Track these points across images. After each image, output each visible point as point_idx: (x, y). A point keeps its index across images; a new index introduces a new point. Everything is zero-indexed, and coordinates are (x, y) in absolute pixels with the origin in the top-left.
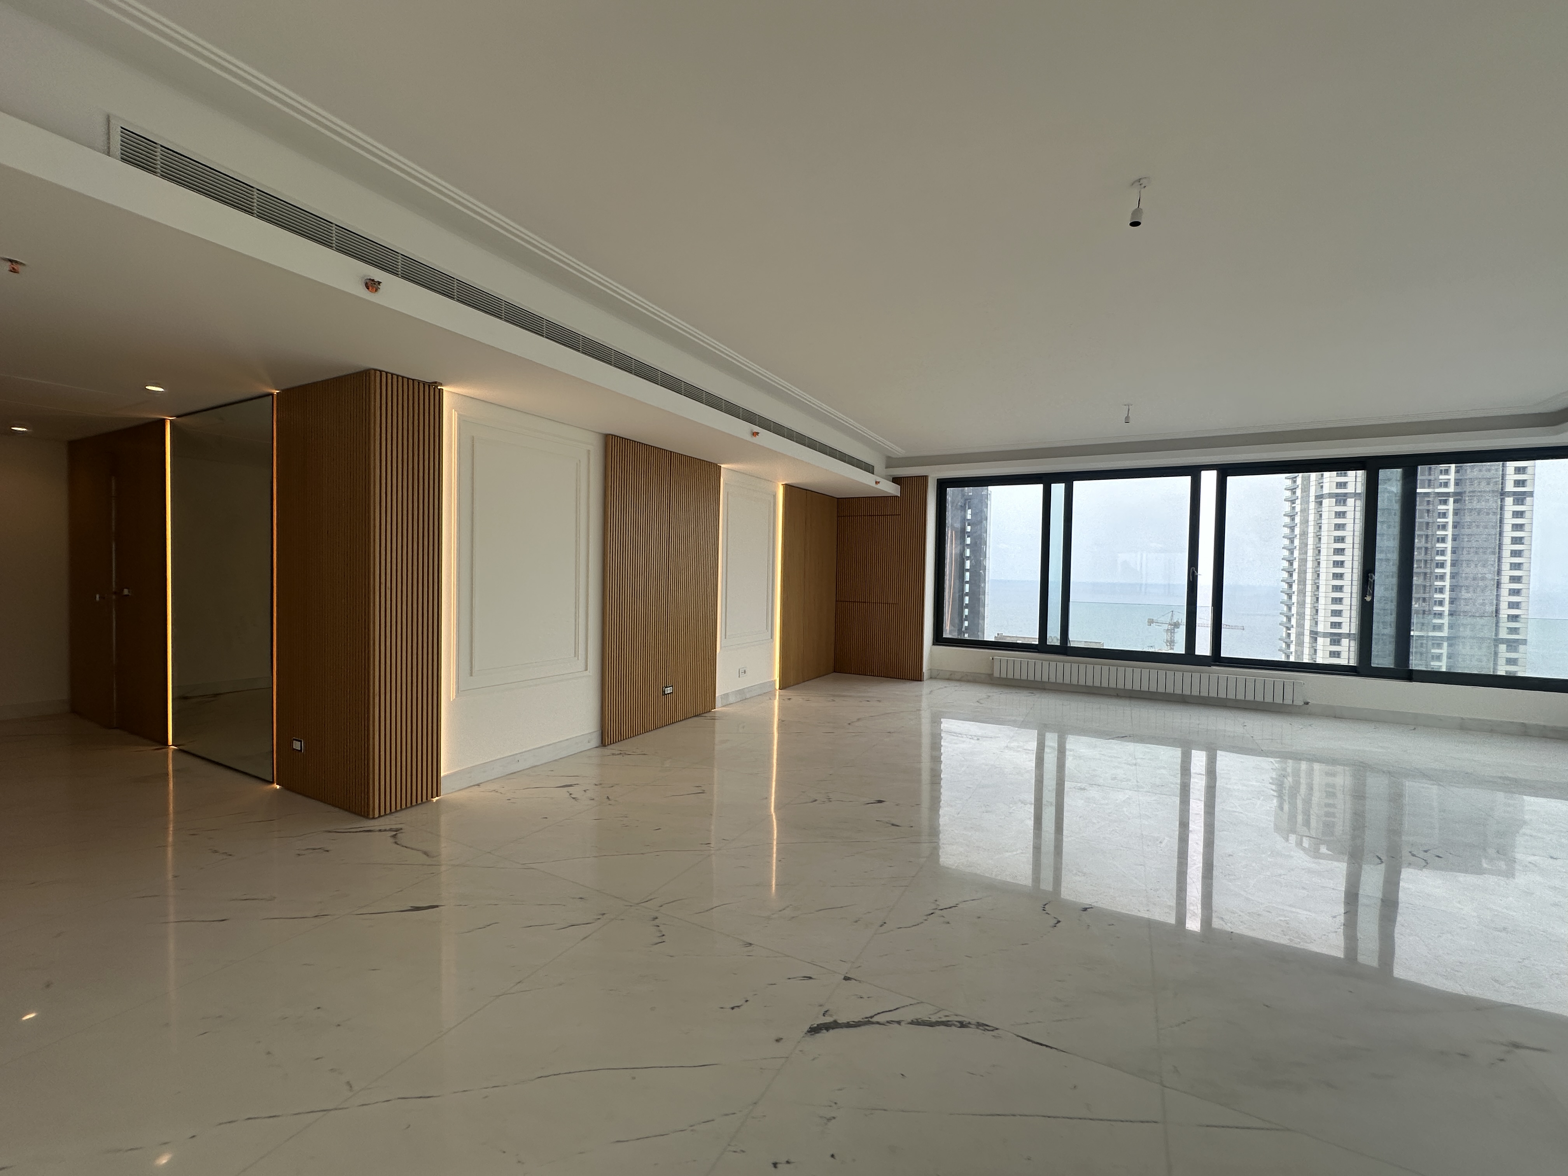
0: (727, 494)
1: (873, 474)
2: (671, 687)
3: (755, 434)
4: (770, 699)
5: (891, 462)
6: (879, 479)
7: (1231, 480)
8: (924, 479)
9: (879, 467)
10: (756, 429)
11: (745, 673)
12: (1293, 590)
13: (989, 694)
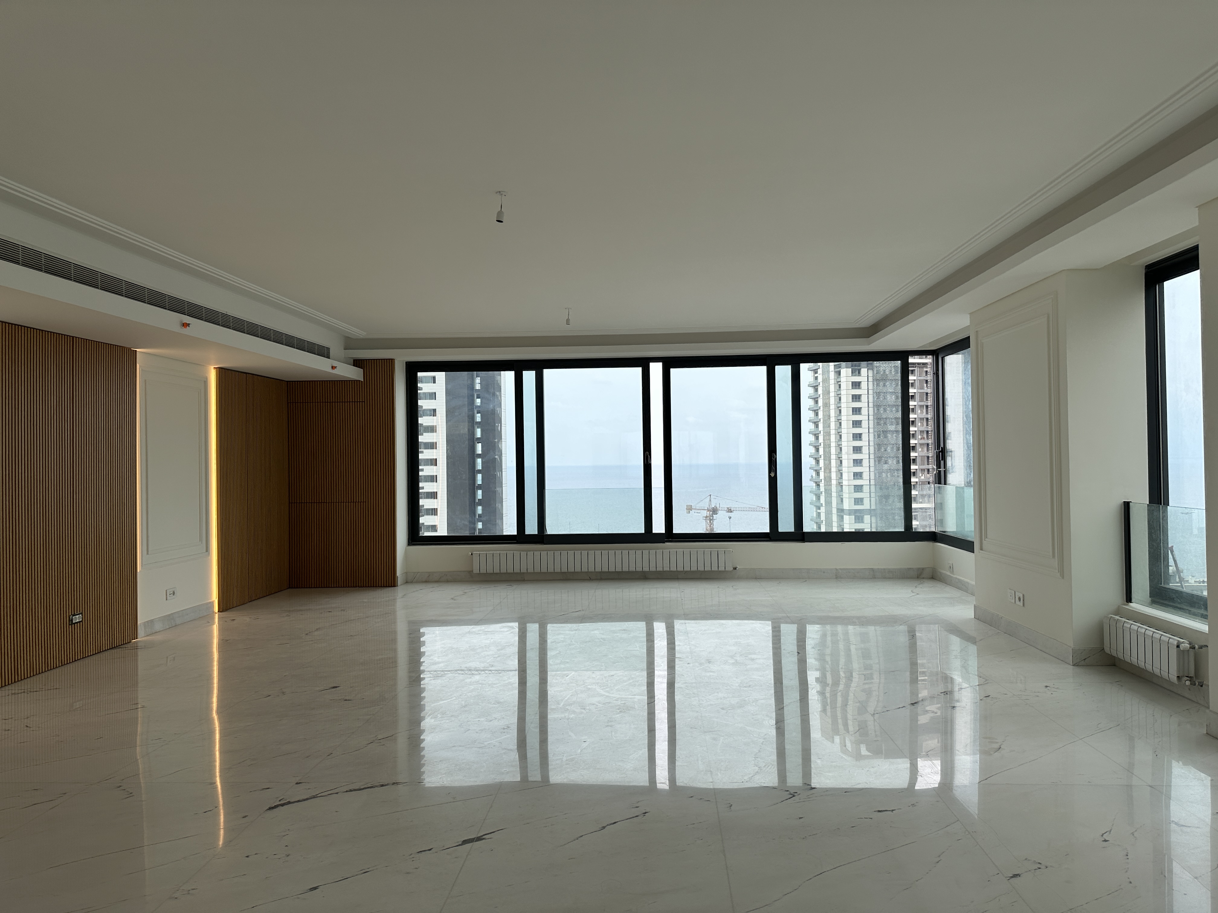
0: (145, 382)
1: (328, 357)
2: (81, 615)
3: (186, 325)
4: (209, 622)
5: (350, 343)
6: (335, 364)
7: (673, 372)
8: (391, 362)
9: (336, 349)
10: (187, 319)
11: (174, 594)
12: (820, 466)
13: (465, 591)
